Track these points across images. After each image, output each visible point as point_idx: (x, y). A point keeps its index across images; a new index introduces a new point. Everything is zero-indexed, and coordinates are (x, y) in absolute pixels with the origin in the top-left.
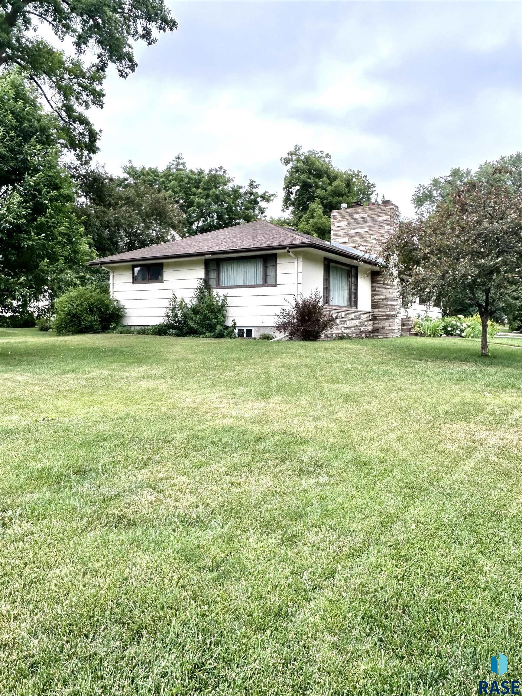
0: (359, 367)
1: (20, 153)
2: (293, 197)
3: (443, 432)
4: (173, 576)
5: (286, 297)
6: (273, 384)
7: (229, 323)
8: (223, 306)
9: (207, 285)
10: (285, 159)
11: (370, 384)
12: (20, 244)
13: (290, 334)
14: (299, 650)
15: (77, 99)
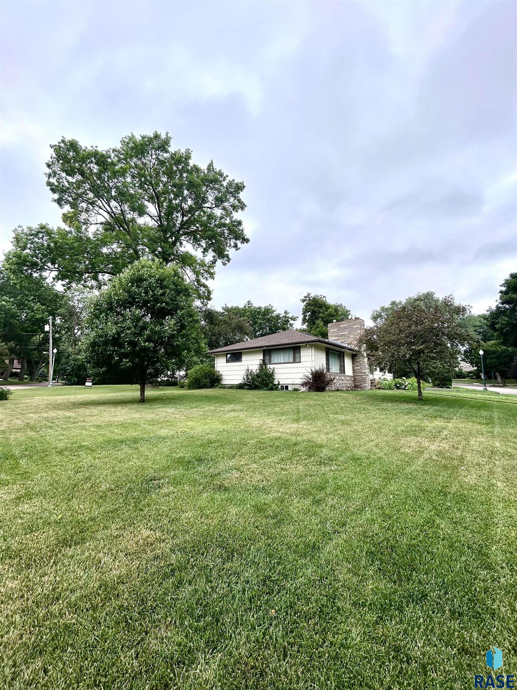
0: (349, 406)
1: (176, 300)
2: (307, 318)
3: (402, 442)
4: (251, 521)
5: (307, 368)
6: (301, 415)
7: (276, 382)
8: (273, 373)
9: (264, 363)
10: (303, 300)
11: (356, 415)
12: (173, 344)
13: (309, 388)
14: (328, 571)
15: (202, 276)
